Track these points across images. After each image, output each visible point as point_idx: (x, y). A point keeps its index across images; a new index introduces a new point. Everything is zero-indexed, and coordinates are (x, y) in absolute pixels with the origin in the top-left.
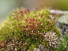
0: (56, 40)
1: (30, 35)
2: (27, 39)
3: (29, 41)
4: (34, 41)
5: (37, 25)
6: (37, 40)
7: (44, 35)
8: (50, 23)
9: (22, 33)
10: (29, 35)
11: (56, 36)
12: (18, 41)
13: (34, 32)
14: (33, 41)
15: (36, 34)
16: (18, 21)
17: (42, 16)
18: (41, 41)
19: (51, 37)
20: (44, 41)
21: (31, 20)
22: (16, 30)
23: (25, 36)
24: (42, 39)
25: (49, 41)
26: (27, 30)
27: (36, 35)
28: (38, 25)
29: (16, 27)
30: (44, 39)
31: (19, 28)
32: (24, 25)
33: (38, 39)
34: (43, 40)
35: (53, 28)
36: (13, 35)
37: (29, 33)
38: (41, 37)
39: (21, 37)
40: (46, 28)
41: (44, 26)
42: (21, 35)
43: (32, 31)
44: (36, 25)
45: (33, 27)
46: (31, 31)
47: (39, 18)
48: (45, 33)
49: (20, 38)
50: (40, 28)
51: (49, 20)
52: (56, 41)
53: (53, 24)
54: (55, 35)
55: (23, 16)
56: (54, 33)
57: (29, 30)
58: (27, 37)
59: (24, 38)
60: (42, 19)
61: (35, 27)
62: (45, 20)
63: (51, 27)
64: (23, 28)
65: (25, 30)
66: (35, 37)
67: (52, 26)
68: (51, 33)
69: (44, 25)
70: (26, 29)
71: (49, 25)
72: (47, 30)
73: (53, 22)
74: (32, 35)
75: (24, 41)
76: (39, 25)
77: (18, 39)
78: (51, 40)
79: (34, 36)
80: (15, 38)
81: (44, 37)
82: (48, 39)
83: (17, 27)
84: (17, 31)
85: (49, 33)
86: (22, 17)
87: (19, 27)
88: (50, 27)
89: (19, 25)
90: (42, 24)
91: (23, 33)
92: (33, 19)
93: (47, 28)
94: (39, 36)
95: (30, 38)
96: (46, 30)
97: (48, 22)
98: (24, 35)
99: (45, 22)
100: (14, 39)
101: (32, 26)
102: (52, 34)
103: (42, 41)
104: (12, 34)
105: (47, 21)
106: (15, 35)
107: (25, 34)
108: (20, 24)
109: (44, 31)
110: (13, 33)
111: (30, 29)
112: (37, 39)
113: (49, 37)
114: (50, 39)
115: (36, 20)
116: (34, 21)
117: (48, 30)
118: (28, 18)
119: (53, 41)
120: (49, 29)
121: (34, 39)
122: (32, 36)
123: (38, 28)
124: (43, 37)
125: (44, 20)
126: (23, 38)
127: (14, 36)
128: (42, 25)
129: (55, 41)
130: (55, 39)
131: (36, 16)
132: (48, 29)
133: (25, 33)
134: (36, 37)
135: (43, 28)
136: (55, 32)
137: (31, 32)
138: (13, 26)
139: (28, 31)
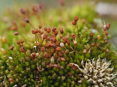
0: (111, 81)
1: (46, 69)
2: (39, 80)
3: (44, 83)
4: (57, 84)
6: (65, 81)
7: (82, 67)
8: (96, 39)
9: (27, 64)
10: (43, 70)
11: (112, 69)
12: (17, 83)
13: (56, 62)
14: (53, 83)
15: (62, 67)
16: (16, 34)
17: (76, 21)
18: (73, 82)
19: (98, 74)
20: (82, 84)
21: (49, 32)
22: (10, 58)
23: (35, 72)
24: (75, 79)
25: (94, 82)
26: (40, 56)
27: (62, 70)
28: (66, 44)
29: (12, 49)
30: (82, 77)
31: (18, 53)
32: (32, 45)
33: (66, 78)
34: (80, 81)
35: (103, 52)
36: (5, 69)
37: (43, 64)
38: (73, 72)
39: (23, 75)
40: (85, 51)
41: (81, 45)
42: (24, 68)
43: (52, 59)
44: (62, 44)
45: (55, 48)
46: (49, 58)
47: (70, 27)
48: (85, 63)
49: (22, 77)
50: (70, 50)
52: (110, 83)
53: (103, 42)
54: (110, 67)
55: (28, 22)
56: (105, 63)
58: (40, 73)
59: (32, 76)
60: (76, 30)
61: (58, 48)
62: (83, 31)
63: (99, 48)
64: (28, 51)
65: (34, 56)
66: (58, 74)
67: (102, 45)
68: (98, 63)
69: (81, 42)
70: (37, 54)
71: (93, 44)
72: (88, 55)
74: (52, 68)
75: (33, 83)
76: (69, 44)
77: (17, 80)
78: (100, 80)
79: (58, 70)
80: (9, 76)
81: (83, 74)
82: (91, 77)
83: (15, 49)
84: (14, 60)
85: (93, 62)
87: (18, 50)
88: (95, 47)
89: (19, 43)
92: (54, 30)
93: (89, 52)
94: (69, 71)
95: (47, 76)
96: (85, 57)
97: (92, 36)
98: (32, 70)
99: (83, 37)
100: (7, 79)
101: (50, 46)
102: (101, 65)
103: (76, 82)
104: (2, 67)
105: (89, 32)
106: (9, 70)
107: (33, 66)
108: (22, 43)
109: (82, 57)
110: (4, 64)
111: (45, 53)
112: (63, 78)
113: (92, 73)
114: (95, 77)
115: (62, 32)
116: (56, 34)
117: (92, 56)
118: (40, 28)
119: (103, 83)
120: (95, 52)
121: (56, 78)
122: (53, 71)
123: (67, 50)
124: (80, 72)
125: (80, 31)
126: (28, 77)
127: (7, 71)
128: (76, 44)
129: (108, 83)
130: (109, 78)
132: (91, 54)
133: (35, 64)
134: (61, 72)
135: (79, 51)
136: (108, 60)
137: (48, 61)
138: (3, 47)
139: (41, 59)
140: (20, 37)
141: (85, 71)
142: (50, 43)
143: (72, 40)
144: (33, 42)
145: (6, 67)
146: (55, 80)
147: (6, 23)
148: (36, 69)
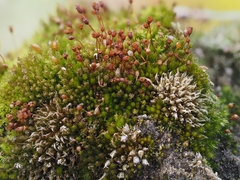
0: (194, 101)
1: (109, 85)
2: (99, 98)
3: (107, 102)
4: (123, 104)
5: (134, 52)
6: (133, 100)
7: (155, 83)
8: (175, 48)
9: (85, 77)
10: (105, 85)
11: (194, 86)
12: (72, 102)
13: (122, 75)
14: (118, 103)
15: (130, 82)
16: (71, 39)
17: (149, 23)
18: (144, 102)
19: (177, 92)
20: (155, 104)
21: (114, 36)
22: (64, 68)
23: (94, 87)
24: (147, 97)
25: (172, 102)
26: (102, 67)
27: (131, 85)
28: (136, 53)
29: (66, 58)
30: (156, 95)
31: (73, 62)
32: (91, 53)
33: (135, 97)
34: (153, 101)
35: (183, 64)
36: (57, 83)
37: (106, 77)
38: (144, 89)
39: (80, 91)
40: (160, 62)
41: (155, 55)
42: (81, 82)
43: (117, 72)
44: (130, 52)
45: (121, 57)
46: (113, 70)
47: (140, 31)
48: (159, 77)
49: (78, 94)
50: (141, 61)
51: (171, 37)
52: (192, 104)
53: (183, 51)
54: (191, 83)
55: (87, 23)
57: (108, 68)
58: (102, 89)
59: (90, 93)
60: (149, 35)
61: (125, 57)
62: (157, 37)
63: (177, 60)
64: (86, 61)
65: (94, 67)
66: (125, 91)
67: (182, 55)
68: (176, 78)
69: (155, 51)
70: (98, 65)
71: (171, 53)
72: (164, 68)
73: (183, 44)
74: (117, 83)
75: (92, 102)
76: (140, 53)
77: (72, 97)
78: (179, 100)
79: (124, 86)
80: (61, 92)
81: (156, 91)
82: (168, 96)
83: (69, 57)
84: (68, 71)
85: (171, 77)
86: (86, 27)
87: (74, 59)
88: (173, 58)
89: (74, 50)
90: (148, 50)
91: (89, 79)
92: (120, 34)
93: (165, 63)
94: (139, 87)
95: (110, 93)
96: (160, 70)
97: (169, 43)
98: (91, 85)
99: (157, 45)
100: (59, 95)
101: (115, 55)
102: (180, 80)
103: (148, 101)
104: (53, 80)
105: (165, 39)
106: (62, 85)
107: (93, 80)
108: (79, 49)
109: (156, 70)
110: (56, 76)
111: (109, 64)
112: (132, 96)
113: (169, 91)
114: (173, 95)
115: (131, 37)
116: (123, 40)
117: (169, 69)
118: (103, 30)
119: (182, 103)
120: (173, 64)
121: (123, 96)
122: (118, 87)
123: (137, 61)
124: (153, 89)
125: (153, 36)
126: (86, 94)
127: (58, 86)
128: (148, 53)
129: (189, 104)
130: (190, 98)
131: (128, 26)
132: (167, 66)
133: (95, 77)
134: (129, 89)
135: (152, 62)
137: (112, 74)
139: (103, 71)
140: (75, 42)
141: (160, 87)
142: (115, 51)
143: (143, 48)
144: (93, 50)
145: (58, 80)
146: (120, 99)
147: (58, 24)
148: (97, 84)
